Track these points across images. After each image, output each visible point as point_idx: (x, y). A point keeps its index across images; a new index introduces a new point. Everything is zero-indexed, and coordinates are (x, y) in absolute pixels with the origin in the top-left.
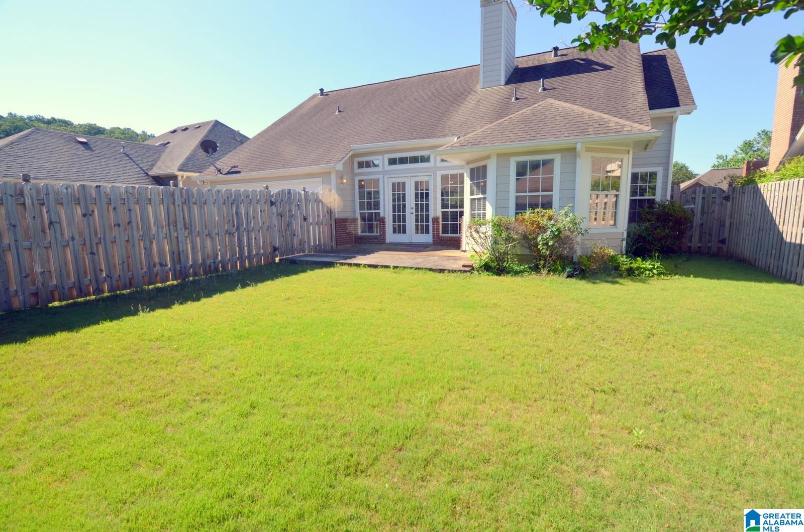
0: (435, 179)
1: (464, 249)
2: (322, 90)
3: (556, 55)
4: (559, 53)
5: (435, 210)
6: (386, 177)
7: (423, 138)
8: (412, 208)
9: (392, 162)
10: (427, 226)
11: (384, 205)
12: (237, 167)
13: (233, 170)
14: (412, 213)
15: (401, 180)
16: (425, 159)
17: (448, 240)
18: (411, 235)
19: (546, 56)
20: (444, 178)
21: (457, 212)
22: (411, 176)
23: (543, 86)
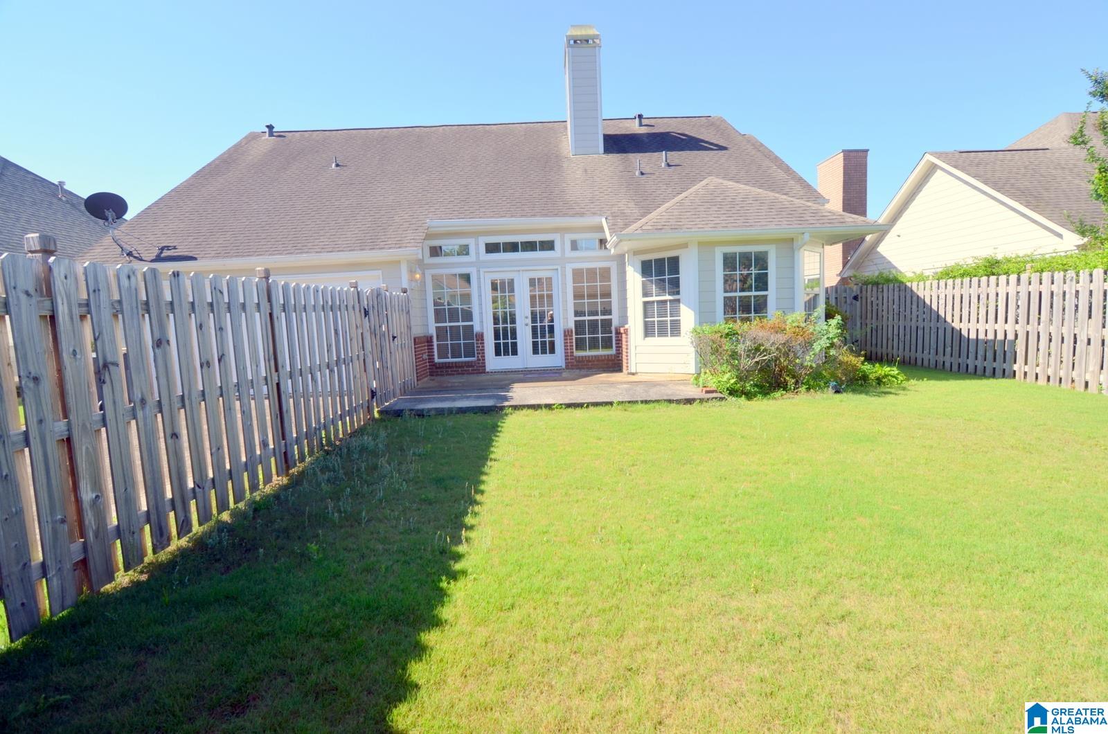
0: (564, 275)
1: (633, 371)
2: (270, 127)
3: (641, 125)
4: (644, 122)
5: (566, 319)
6: (482, 271)
7: (546, 215)
8: (527, 317)
9: (492, 248)
10: (552, 344)
11: (481, 313)
12: (175, 248)
13: (166, 253)
14: (527, 325)
15: (507, 276)
16: (548, 246)
17: (589, 361)
18: (526, 357)
19: (627, 124)
20: (577, 274)
21: (597, 320)
22: (523, 271)
23: (666, 161)
